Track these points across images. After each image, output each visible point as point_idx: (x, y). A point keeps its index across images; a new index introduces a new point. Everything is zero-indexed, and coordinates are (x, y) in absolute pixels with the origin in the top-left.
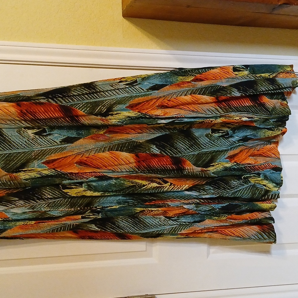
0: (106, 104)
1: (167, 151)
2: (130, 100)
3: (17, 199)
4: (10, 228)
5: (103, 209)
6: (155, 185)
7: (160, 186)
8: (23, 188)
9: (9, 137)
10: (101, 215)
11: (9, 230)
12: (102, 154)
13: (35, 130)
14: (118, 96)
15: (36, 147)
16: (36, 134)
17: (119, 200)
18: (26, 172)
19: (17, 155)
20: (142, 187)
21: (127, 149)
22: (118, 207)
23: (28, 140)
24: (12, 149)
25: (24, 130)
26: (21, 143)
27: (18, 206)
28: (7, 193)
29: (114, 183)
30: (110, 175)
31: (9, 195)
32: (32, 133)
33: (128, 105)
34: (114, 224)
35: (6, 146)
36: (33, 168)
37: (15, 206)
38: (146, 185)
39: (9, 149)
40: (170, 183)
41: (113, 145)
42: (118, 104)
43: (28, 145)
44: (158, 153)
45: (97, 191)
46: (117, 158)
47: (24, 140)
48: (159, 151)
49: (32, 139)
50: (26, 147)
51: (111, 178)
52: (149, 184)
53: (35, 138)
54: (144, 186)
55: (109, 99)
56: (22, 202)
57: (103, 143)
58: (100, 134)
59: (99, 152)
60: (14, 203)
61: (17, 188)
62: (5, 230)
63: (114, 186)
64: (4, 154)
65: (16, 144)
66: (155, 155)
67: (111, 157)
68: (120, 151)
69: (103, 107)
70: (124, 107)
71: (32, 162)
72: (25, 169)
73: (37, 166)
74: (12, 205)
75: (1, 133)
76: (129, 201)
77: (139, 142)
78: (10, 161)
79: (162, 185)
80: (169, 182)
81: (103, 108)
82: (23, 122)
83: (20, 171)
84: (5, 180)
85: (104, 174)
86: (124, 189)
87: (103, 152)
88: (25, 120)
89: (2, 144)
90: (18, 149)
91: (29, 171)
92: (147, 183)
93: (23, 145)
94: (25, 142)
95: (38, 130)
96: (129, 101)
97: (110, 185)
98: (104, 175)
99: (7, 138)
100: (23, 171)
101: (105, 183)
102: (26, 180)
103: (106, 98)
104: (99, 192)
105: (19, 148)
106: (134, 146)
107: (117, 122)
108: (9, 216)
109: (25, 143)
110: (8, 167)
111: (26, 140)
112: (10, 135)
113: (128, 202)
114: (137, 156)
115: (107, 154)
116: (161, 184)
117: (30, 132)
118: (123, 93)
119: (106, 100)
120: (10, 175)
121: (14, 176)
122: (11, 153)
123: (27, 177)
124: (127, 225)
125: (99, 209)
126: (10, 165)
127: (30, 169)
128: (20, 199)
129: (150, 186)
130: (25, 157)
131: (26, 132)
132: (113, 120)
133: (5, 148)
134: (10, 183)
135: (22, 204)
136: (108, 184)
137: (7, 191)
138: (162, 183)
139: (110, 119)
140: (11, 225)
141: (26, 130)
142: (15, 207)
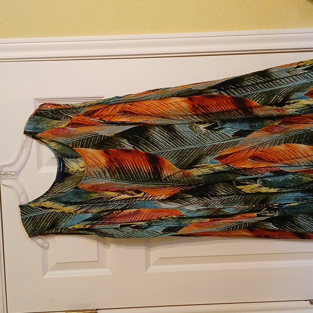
0: (282, 92)
2: (310, 86)
3: (191, 196)
4: (186, 225)
5: (281, 207)
8: (197, 185)
9: (181, 133)
10: (278, 213)
11: (184, 228)
12: (277, 148)
13: (207, 124)
14: (296, 83)
15: (208, 142)
16: (207, 128)
17: (297, 196)
18: (198, 168)
19: (190, 151)
21: (305, 140)
22: (296, 204)
23: (200, 135)
24: (184, 145)
25: (196, 125)
26: (193, 139)
27: (192, 203)
28: (181, 190)
29: (291, 178)
30: (287, 170)
31: (183, 192)
32: (204, 128)
33: (307, 92)
34: (294, 223)
35: (179, 142)
36: (206, 164)
37: (189, 203)
39: (181, 145)
41: (289, 137)
42: (296, 92)
43: (200, 141)
45: (273, 187)
46: (294, 151)
47: (197, 135)
49: (204, 134)
50: (198, 143)
51: (288, 173)
53: (207, 132)
55: (286, 87)
56: (195, 199)
57: (278, 135)
58: (274, 126)
59: (274, 145)
60: (188, 200)
61: (191, 185)
62: (181, 228)
63: (292, 181)
64: (176, 151)
65: (188, 140)
67: (288, 150)
68: (297, 143)
69: (279, 96)
70: (303, 95)
71: (205, 157)
72: (198, 165)
73: (209, 162)
74: (186, 202)
75: (173, 129)
76: (308, 197)
78: (183, 158)
81: (279, 98)
82: (195, 117)
83: (193, 168)
84: (179, 177)
85: (280, 168)
86: (302, 185)
87: (279, 144)
88: (197, 115)
89: (175, 141)
90: (190, 144)
91: (202, 167)
93: (195, 141)
94: (197, 137)
95: (210, 124)
96: (309, 87)
97: (287, 180)
98: (280, 170)
99: (179, 134)
100: (196, 167)
101: (281, 179)
102: (199, 176)
103: (282, 86)
104: (275, 188)
105: (192, 144)
106: (312, 137)
107: (295, 111)
108: (183, 213)
109: (197, 139)
110: (181, 163)
111: (198, 136)
112: (183, 131)
113: (307, 199)
115: (282, 147)
117: (202, 127)
118: (302, 79)
119: (282, 88)
120: (183, 172)
121: (187, 173)
122: (184, 149)
123: (200, 173)
124: (308, 224)
125: (275, 206)
126: (182, 162)
127: (202, 165)
128: (194, 196)
130: (197, 153)
131: (197, 126)
132: (290, 109)
133: (178, 144)
134: (184, 180)
135: (196, 201)
136: (285, 179)
137: (181, 188)
139: (286, 109)
140: (186, 222)
141: (198, 125)
142: (188, 205)
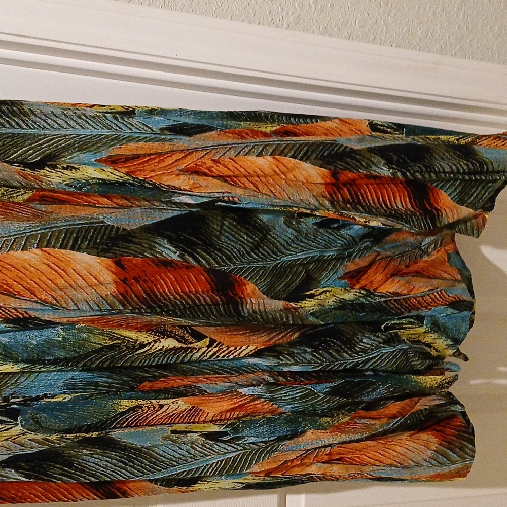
0: (43, 144)
1: (198, 253)
2: (115, 144)
5: (29, 405)
6: (170, 343)
7: (184, 346)
10: (21, 422)
12: (19, 255)
14: (82, 132)
17: (72, 378)
20: (137, 350)
21: (92, 243)
22: (68, 397)
29: (61, 339)
30: (48, 316)
33: (104, 154)
38: (149, 343)
40: (208, 340)
41: (53, 232)
42: (78, 151)
44: (175, 257)
45: (12, 358)
46: (62, 269)
48: (178, 253)
51: (50, 324)
52: (155, 342)
54: (142, 346)
55: (54, 135)
57: (24, 225)
58: (13, 202)
59: (13, 250)
63: (61, 346)
66: (167, 264)
67: (48, 265)
68: (72, 249)
69: (31, 151)
70: (93, 160)
76: (100, 379)
77: (124, 230)
79: (189, 345)
80: (206, 337)
81: (32, 154)
85: (30, 313)
86: (87, 355)
87: (24, 248)
92: (151, 339)
96: (112, 146)
97: (50, 343)
98: (30, 316)
101: (34, 337)
103: (47, 132)
104: (17, 362)
106: (109, 237)
107: (66, 185)
113: (97, 385)
114: (118, 263)
115: (33, 256)
116: (185, 341)
118: (96, 127)
119: (44, 135)
125: (14, 403)
129: (158, 346)
132: (54, 178)
136: (45, 341)
138: (190, 339)
139: (45, 176)
